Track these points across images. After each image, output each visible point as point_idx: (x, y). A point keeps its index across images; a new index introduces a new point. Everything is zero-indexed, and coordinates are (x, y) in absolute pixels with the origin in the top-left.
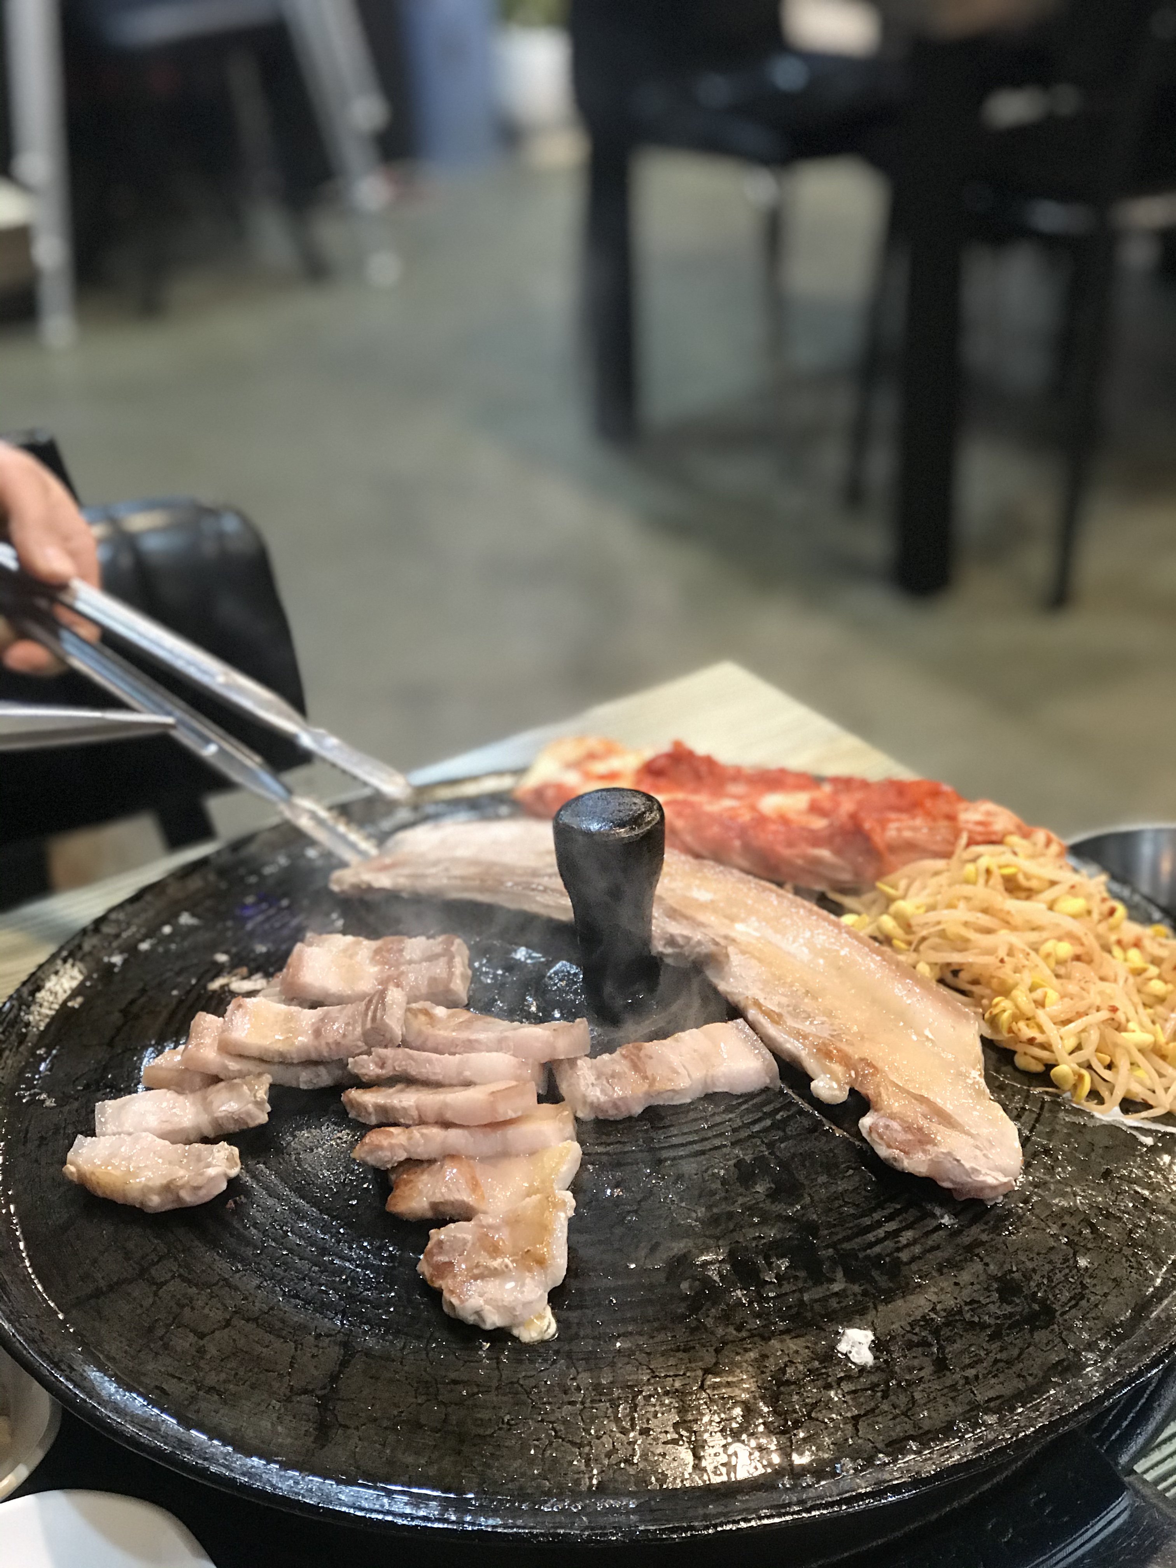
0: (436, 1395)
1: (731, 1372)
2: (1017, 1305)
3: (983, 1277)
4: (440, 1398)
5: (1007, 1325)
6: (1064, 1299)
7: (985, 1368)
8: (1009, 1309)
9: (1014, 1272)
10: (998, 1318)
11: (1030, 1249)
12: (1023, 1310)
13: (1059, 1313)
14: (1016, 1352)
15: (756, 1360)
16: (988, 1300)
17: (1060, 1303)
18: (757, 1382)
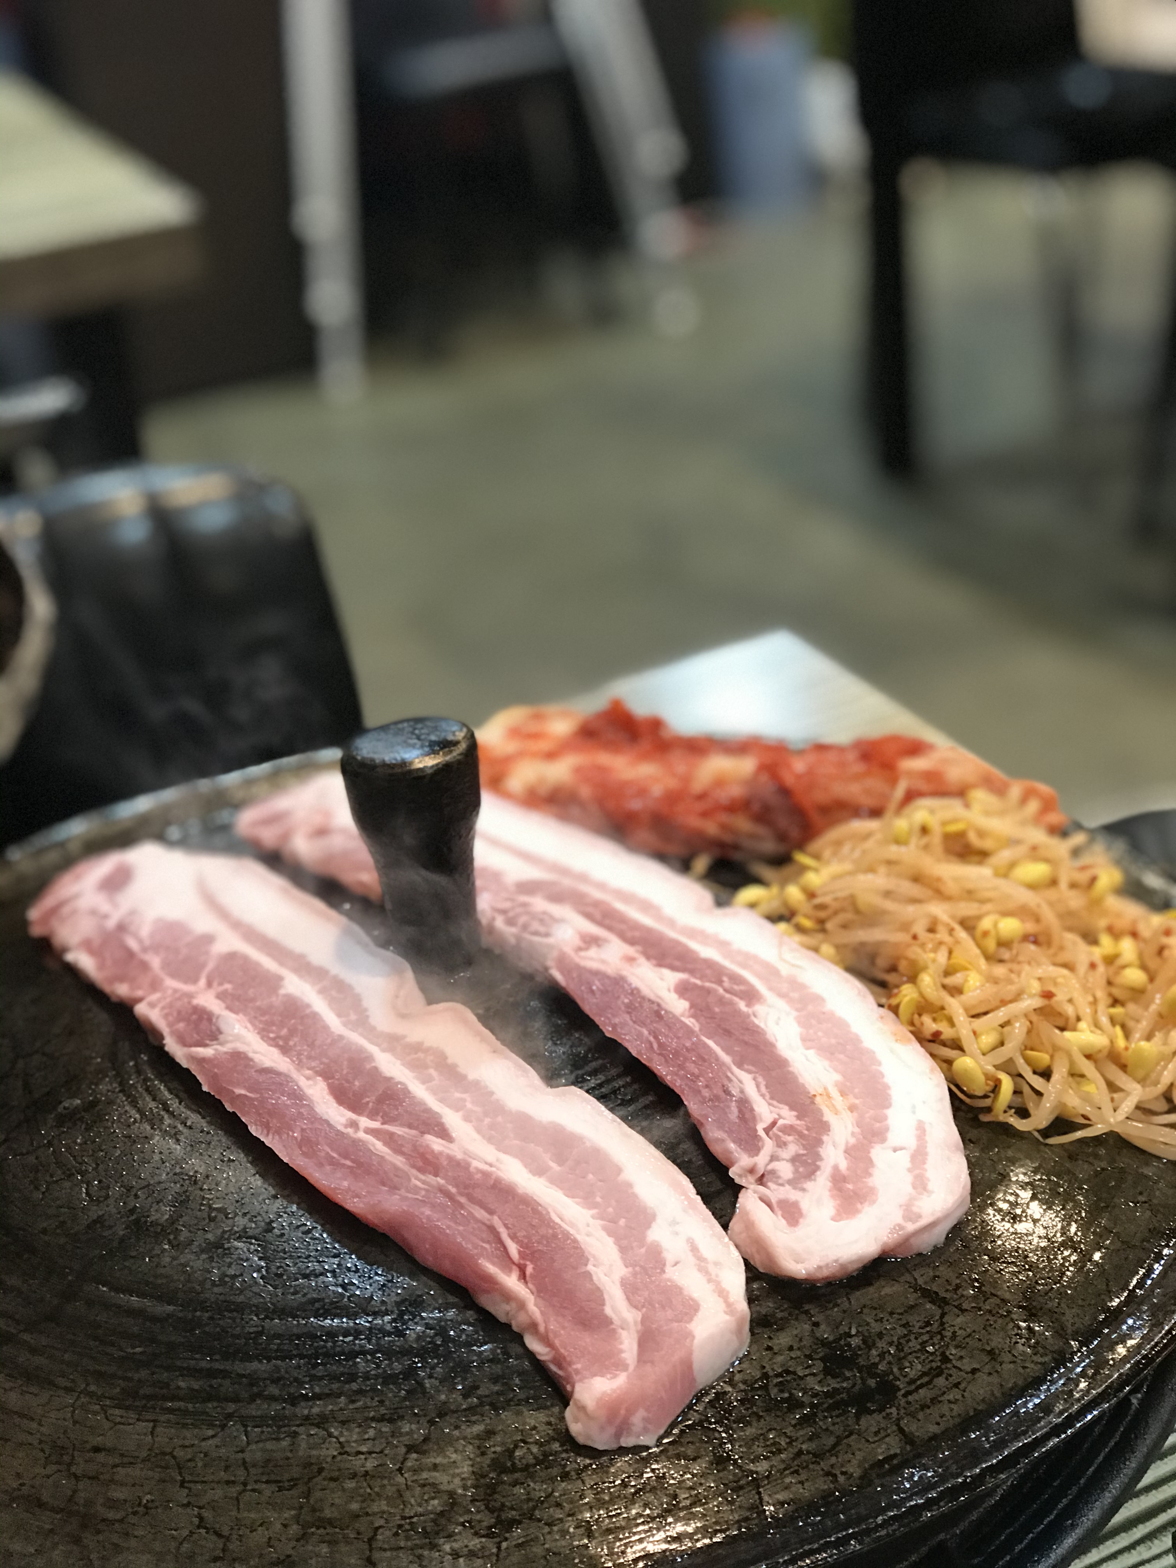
0: (69, 1465)
1: (441, 1451)
2: (848, 1379)
3: (807, 1342)
4: (73, 1469)
5: (826, 1406)
6: (912, 1373)
7: (783, 1461)
8: (834, 1384)
9: (851, 1336)
10: (815, 1395)
11: (881, 1308)
12: (854, 1385)
13: (903, 1392)
14: (831, 1441)
15: (478, 1437)
16: (807, 1372)
17: (907, 1379)
18: (472, 1466)
